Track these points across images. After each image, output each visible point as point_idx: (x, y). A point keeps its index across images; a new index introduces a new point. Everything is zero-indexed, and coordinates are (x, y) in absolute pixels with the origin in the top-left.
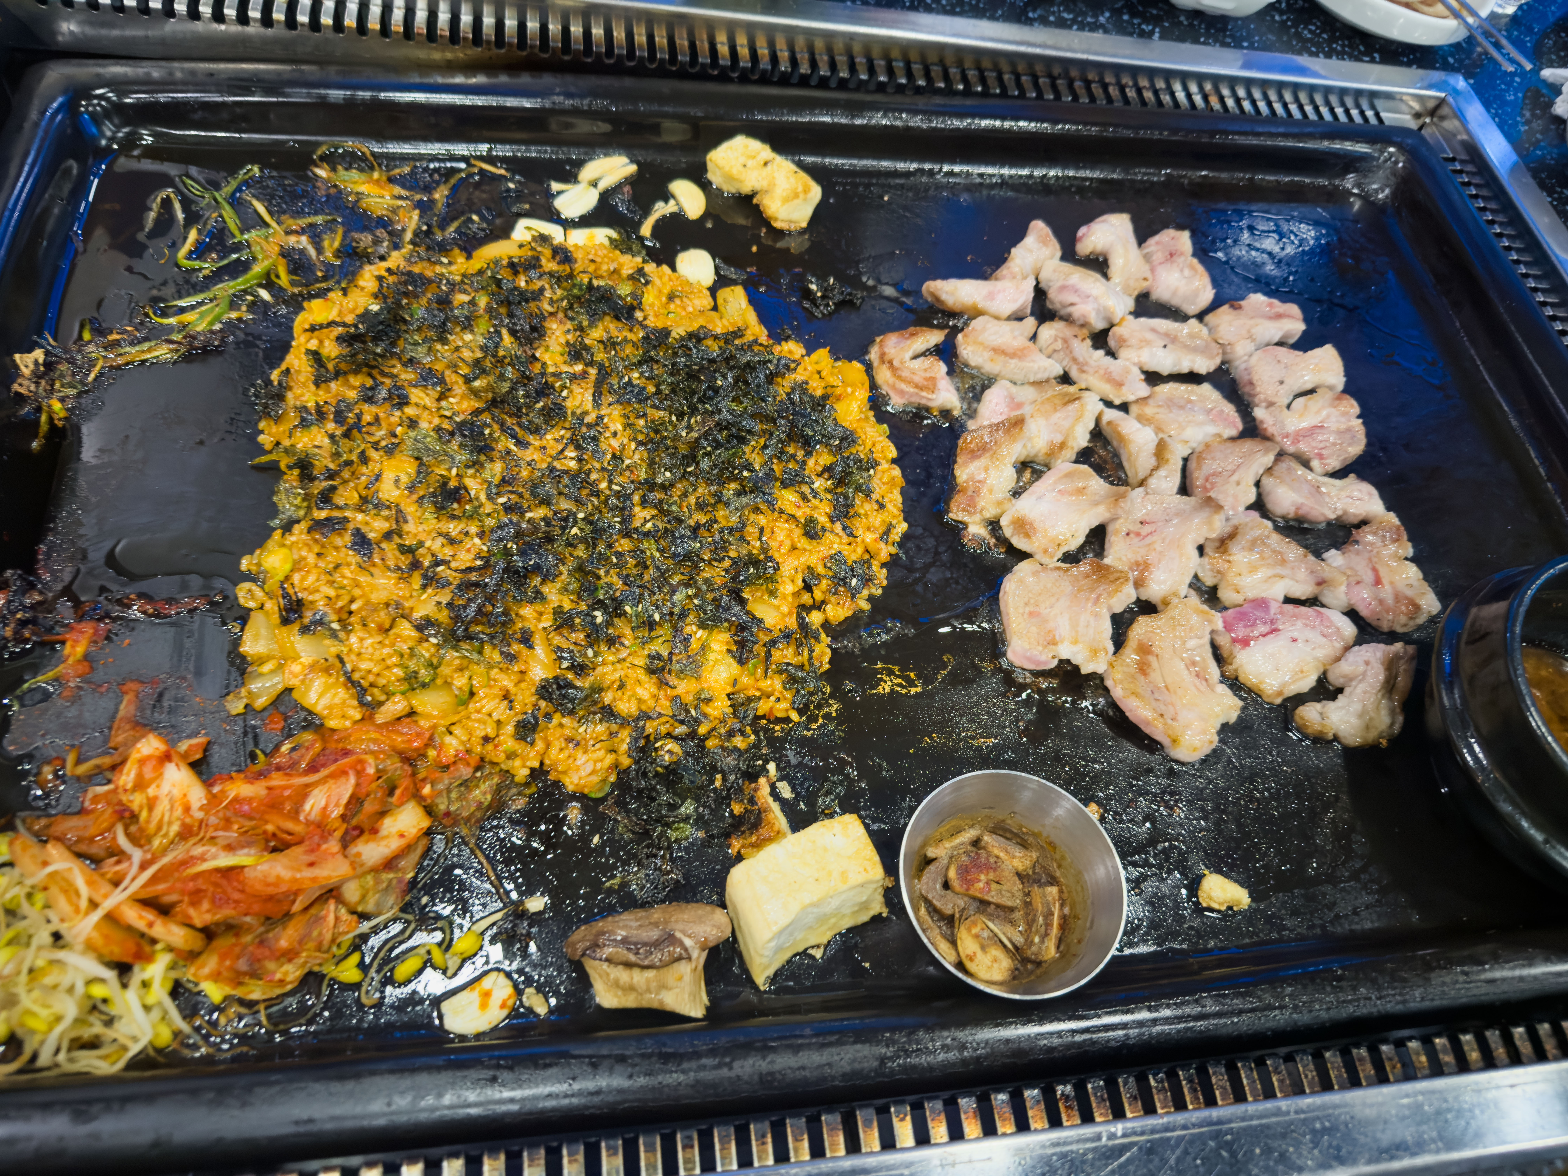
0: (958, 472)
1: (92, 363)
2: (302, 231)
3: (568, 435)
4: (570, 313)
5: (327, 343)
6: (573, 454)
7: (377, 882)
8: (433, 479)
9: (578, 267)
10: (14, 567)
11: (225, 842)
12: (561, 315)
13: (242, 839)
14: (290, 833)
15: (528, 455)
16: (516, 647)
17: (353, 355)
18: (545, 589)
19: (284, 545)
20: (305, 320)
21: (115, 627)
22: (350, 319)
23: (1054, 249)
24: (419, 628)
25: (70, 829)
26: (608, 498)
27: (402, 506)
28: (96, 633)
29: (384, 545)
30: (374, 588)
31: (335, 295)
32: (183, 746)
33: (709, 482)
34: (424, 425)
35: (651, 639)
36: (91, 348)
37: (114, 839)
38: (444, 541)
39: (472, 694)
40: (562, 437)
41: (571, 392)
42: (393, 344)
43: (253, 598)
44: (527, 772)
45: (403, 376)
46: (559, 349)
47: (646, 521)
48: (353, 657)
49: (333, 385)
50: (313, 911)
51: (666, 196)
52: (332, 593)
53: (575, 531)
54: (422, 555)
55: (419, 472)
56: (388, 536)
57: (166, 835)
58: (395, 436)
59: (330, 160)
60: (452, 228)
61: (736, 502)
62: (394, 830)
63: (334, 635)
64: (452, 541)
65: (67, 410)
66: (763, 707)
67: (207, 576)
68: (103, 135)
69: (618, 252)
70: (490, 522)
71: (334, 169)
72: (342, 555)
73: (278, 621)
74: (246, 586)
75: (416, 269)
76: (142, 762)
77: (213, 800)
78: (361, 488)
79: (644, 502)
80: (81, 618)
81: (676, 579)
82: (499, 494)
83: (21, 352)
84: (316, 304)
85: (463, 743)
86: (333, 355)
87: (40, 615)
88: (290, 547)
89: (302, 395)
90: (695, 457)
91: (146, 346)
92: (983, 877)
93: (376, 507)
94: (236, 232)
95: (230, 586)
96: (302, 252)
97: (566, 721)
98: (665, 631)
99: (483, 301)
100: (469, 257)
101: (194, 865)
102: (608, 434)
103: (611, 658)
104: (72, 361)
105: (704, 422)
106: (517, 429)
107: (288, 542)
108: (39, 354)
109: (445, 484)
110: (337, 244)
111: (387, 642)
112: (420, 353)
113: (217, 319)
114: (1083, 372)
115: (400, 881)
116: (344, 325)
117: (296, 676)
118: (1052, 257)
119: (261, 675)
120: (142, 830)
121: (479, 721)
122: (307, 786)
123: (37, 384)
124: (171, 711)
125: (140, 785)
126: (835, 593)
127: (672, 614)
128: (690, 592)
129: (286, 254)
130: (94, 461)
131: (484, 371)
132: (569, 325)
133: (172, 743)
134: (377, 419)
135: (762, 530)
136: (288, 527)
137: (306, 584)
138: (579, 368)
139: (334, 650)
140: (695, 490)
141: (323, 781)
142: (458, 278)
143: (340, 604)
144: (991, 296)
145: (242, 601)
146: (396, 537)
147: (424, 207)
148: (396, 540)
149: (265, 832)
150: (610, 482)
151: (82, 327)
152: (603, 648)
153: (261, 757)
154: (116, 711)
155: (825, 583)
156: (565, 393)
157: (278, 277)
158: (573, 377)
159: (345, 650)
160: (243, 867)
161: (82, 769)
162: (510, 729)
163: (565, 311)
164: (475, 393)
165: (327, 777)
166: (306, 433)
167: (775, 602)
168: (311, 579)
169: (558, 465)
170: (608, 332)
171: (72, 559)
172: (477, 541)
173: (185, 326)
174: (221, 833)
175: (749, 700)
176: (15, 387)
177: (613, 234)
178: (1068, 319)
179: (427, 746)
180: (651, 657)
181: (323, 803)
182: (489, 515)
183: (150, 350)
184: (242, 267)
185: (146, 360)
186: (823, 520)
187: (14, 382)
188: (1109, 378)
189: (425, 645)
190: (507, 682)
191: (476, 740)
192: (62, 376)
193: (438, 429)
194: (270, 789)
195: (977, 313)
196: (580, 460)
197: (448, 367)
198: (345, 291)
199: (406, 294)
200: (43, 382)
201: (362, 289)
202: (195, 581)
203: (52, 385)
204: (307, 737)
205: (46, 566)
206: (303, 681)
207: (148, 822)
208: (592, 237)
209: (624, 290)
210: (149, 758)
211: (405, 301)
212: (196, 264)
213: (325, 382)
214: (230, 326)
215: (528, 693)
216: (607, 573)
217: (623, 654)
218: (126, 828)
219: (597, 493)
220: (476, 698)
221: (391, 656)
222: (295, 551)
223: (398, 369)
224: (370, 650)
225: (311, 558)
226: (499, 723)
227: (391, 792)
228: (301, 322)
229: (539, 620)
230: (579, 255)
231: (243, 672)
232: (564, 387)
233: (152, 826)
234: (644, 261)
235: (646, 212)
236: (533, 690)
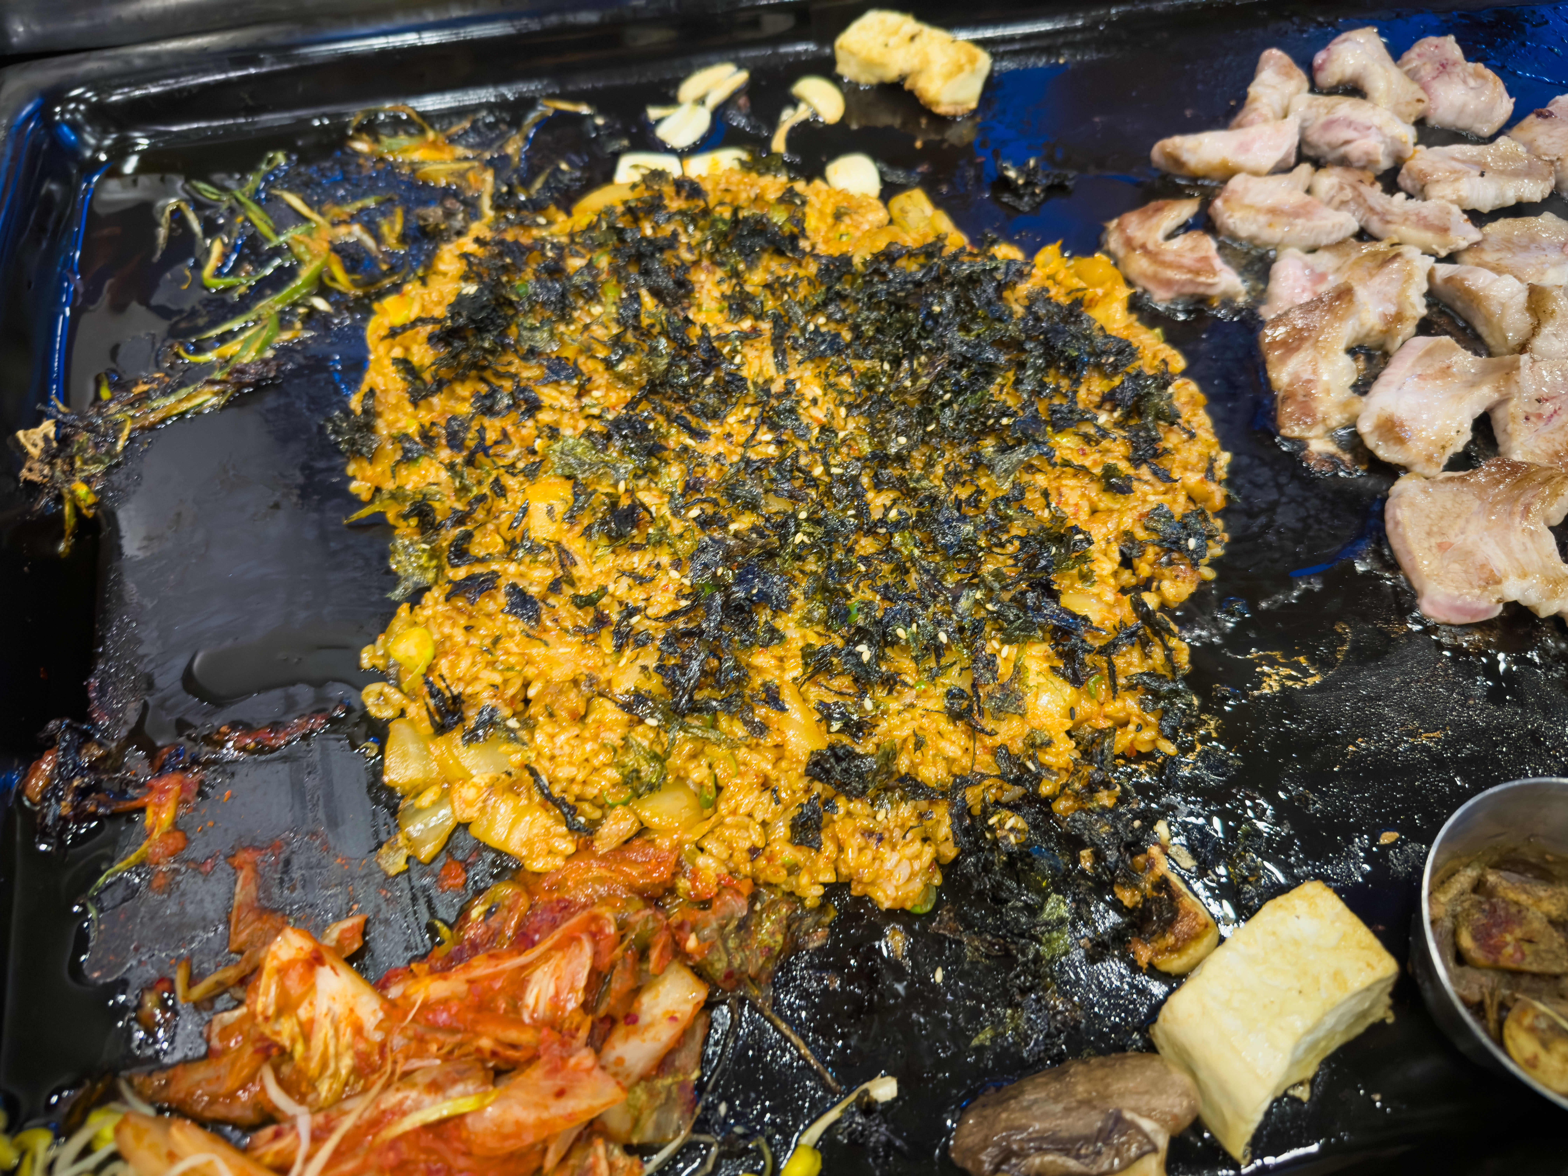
0: (1273, 375)
1: (118, 427)
2: (353, 219)
3: (756, 412)
4: (718, 257)
5: (415, 349)
6: (769, 437)
7: (652, 1094)
8: (600, 500)
9: (712, 200)
10: (60, 716)
11: (428, 1079)
12: (705, 263)
13: (448, 1067)
14: (514, 1046)
15: (711, 448)
16: (761, 712)
17: (455, 356)
18: (779, 624)
19: (415, 624)
20: (379, 326)
21: (208, 774)
22: (440, 312)
23: (1299, 79)
24: (626, 707)
25: (198, 1085)
26: (829, 487)
27: (565, 543)
28: (184, 788)
29: (552, 601)
30: (552, 662)
31: (412, 288)
32: (334, 933)
33: (956, 442)
34: (567, 431)
35: (943, 670)
36: (113, 407)
37: (263, 1089)
38: (630, 581)
39: (719, 789)
40: (749, 417)
41: (744, 356)
42: (503, 334)
43: (387, 702)
44: (819, 891)
45: (525, 374)
46: (714, 305)
47: (887, 509)
48: (545, 763)
49: (435, 400)
50: (572, 1162)
51: (794, 102)
52: (497, 679)
53: (799, 538)
54: (606, 606)
55: (576, 495)
56: (555, 587)
57: (336, 1074)
58: (534, 452)
59: (370, 129)
60: (538, 184)
61: (1004, 462)
62: (658, 1011)
63: (512, 737)
64: (641, 580)
65: (96, 493)
66: (1122, 741)
67: (319, 684)
68: (86, 145)
69: (754, 175)
70: (685, 546)
71: (377, 141)
72: (499, 623)
73: (431, 730)
74: (374, 688)
75: (509, 237)
76: (282, 971)
77: (393, 1009)
78: (504, 528)
79: (878, 485)
80: (160, 770)
81: (950, 582)
82: (688, 506)
83: (27, 428)
84: (390, 302)
85: (724, 862)
86: (427, 361)
87: (104, 777)
88: (426, 623)
89: (397, 421)
90: (931, 411)
91: (183, 393)
92: (1509, 938)
93: (530, 550)
94: (270, 234)
95: (353, 692)
96: (358, 243)
97: (856, 806)
98: (960, 654)
99: (603, 261)
100: (569, 213)
101: (390, 1123)
102: (805, 404)
103: (894, 706)
104: (92, 428)
105: (932, 364)
106: (689, 417)
107: (420, 619)
108: (48, 427)
109: (614, 505)
110: (398, 227)
111: (587, 734)
112: (541, 338)
113: (267, 344)
114: (1388, 222)
115: (682, 1086)
116: (435, 320)
117: (470, 804)
118: (1299, 91)
119: (420, 811)
120: (300, 1072)
121: (738, 827)
122: (523, 968)
123: (52, 465)
124: (305, 883)
125: (285, 1006)
126: (1170, 563)
127: (961, 630)
128: (979, 595)
129: (339, 249)
130: (141, 555)
131: (627, 350)
132: (720, 273)
133: (315, 931)
134: (505, 434)
135: (1046, 494)
136: (416, 597)
137: (460, 671)
138: (746, 324)
139: (517, 758)
140: (942, 455)
141: (545, 958)
142: (564, 240)
143: (511, 691)
144: (1244, 147)
145: (373, 711)
146: (565, 587)
147: (499, 165)
148: (568, 591)
149: (479, 1050)
150: (827, 465)
151: (98, 384)
152: (881, 693)
153: (444, 930)
154: (232, 895)
155: (1151, 553)
156: (738, 360)
157: (333, 279)
158: (745, 337)
159: (533, 755)
160: (462, 1117)
161: (198, 991)
162: (782, 830)
163: (711, 255)
164: (625, 379)
165: (550, 949)
166: (413, 469)
167: (1094, 590)
168: (464, 664)
169: (752, 455)
170: (772, 273)
171: (134, 690)
172: (674, 574)
173: (227, 362)
174: (415, 1063)
175: (1103, 733)
176: (24, 473)
177: (744, 156)
178: (1344, 162)
179: (674, 875)
180: (950, 695)
181: (552, 991)
182: (681, 536)
183: (189, 398)
184: (285, 275)
185: (186, 412)
186: (1124, 466)
187: (21, 467)
188: (1425, 224)
189: (640, 729)
190: (762, 762)
191: (741, 857)
192: (82, 449)
193: (588, 434)
194: (471, 982)
195: (1227, 173)
196: (779, 443)
197: (581, 352)
198: (424, 281)
199: (505, 269)
200: (59, 461)
201: (445, 274)
202: (304, 693)
203: (72, 464)
204: (505, 891)
205: (102, 706)
206: (482, 810)
207: (307, 1058)
208: (716, 164)
209: (779, 217)
210: (292, 963)
211: (504, 279)
212: (230, 280)
213: (425, 397)
214: (285, 352)
215: (793, 775)
216: (856, 587)
217: (909, 696)
218: (276, 1071)
219: (813, 482)
220: (726, 794)
221: (596, 754)
222: (434, 628)
223: (516, 365)
224: (567, 750)
225: (459, 636)
226: (764, 824)
227: (643, 954)
228: (375, 328)
229: (783, 669)
230: (707, 186)
231: (394, 811)
232: (735, 351)
233: (314, 1066)
234: (791, 180)
235: (773, 124)
236: (801, 770)
